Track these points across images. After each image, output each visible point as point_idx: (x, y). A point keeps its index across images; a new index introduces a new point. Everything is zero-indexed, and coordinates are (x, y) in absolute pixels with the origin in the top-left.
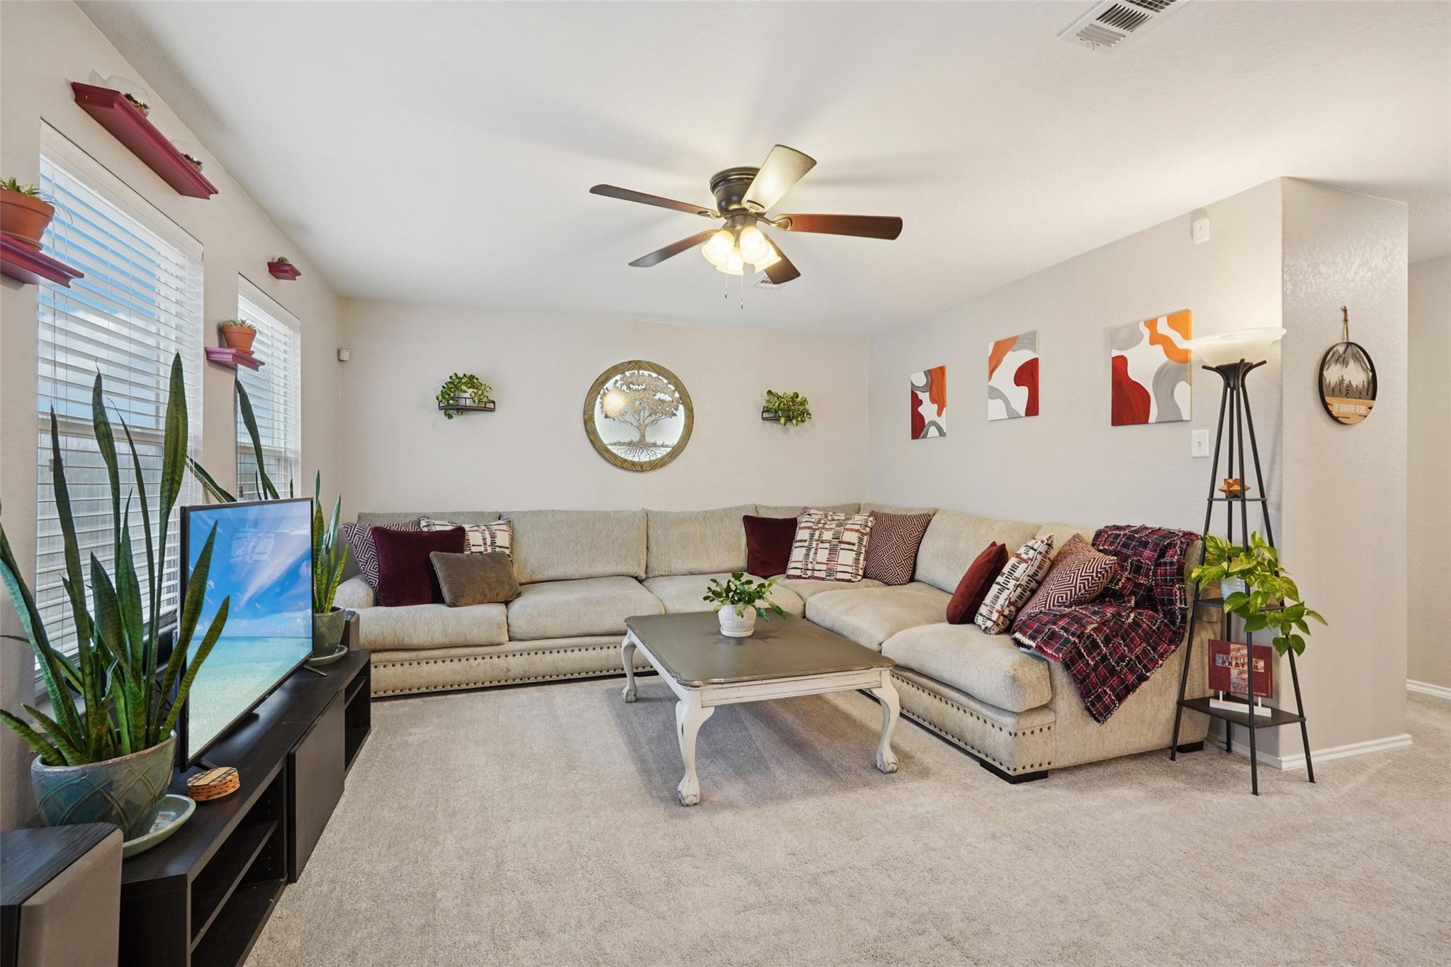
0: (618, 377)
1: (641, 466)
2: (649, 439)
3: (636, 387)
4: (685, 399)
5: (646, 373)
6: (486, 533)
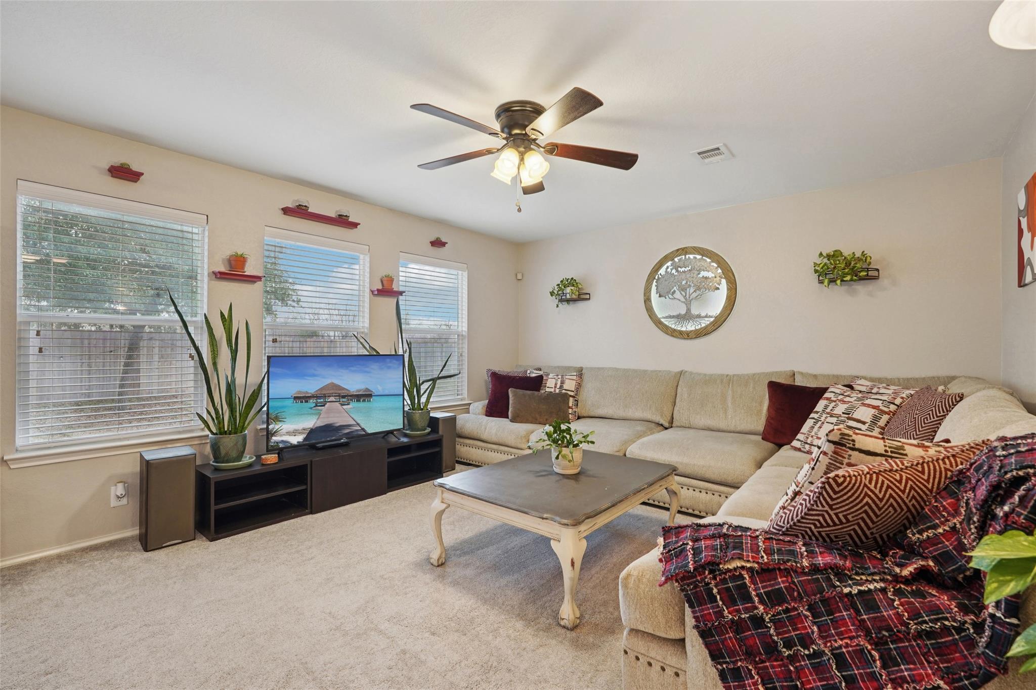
0: (669, 264)
1: (688, 335)
2: (694, 311)
4: (728, 274)
5: (692, 256)
6: (559, 380)
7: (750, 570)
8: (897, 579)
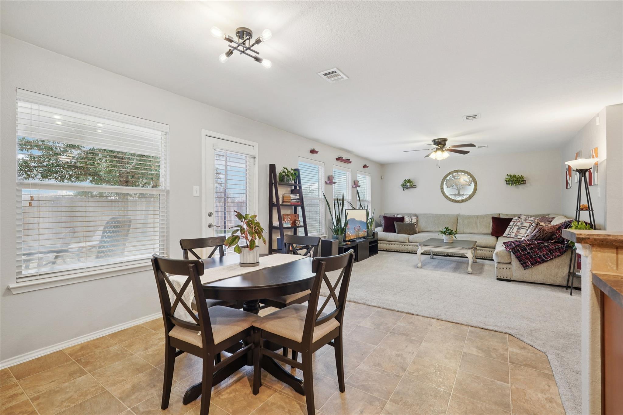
0: (451, 175)
1: (459, 202)
2: (461, 193)
3: (457, 178)
4: (474, 180)
5: (460, 173)
6: (410, 218)
7: (526, 245)
8: (551, 243)
